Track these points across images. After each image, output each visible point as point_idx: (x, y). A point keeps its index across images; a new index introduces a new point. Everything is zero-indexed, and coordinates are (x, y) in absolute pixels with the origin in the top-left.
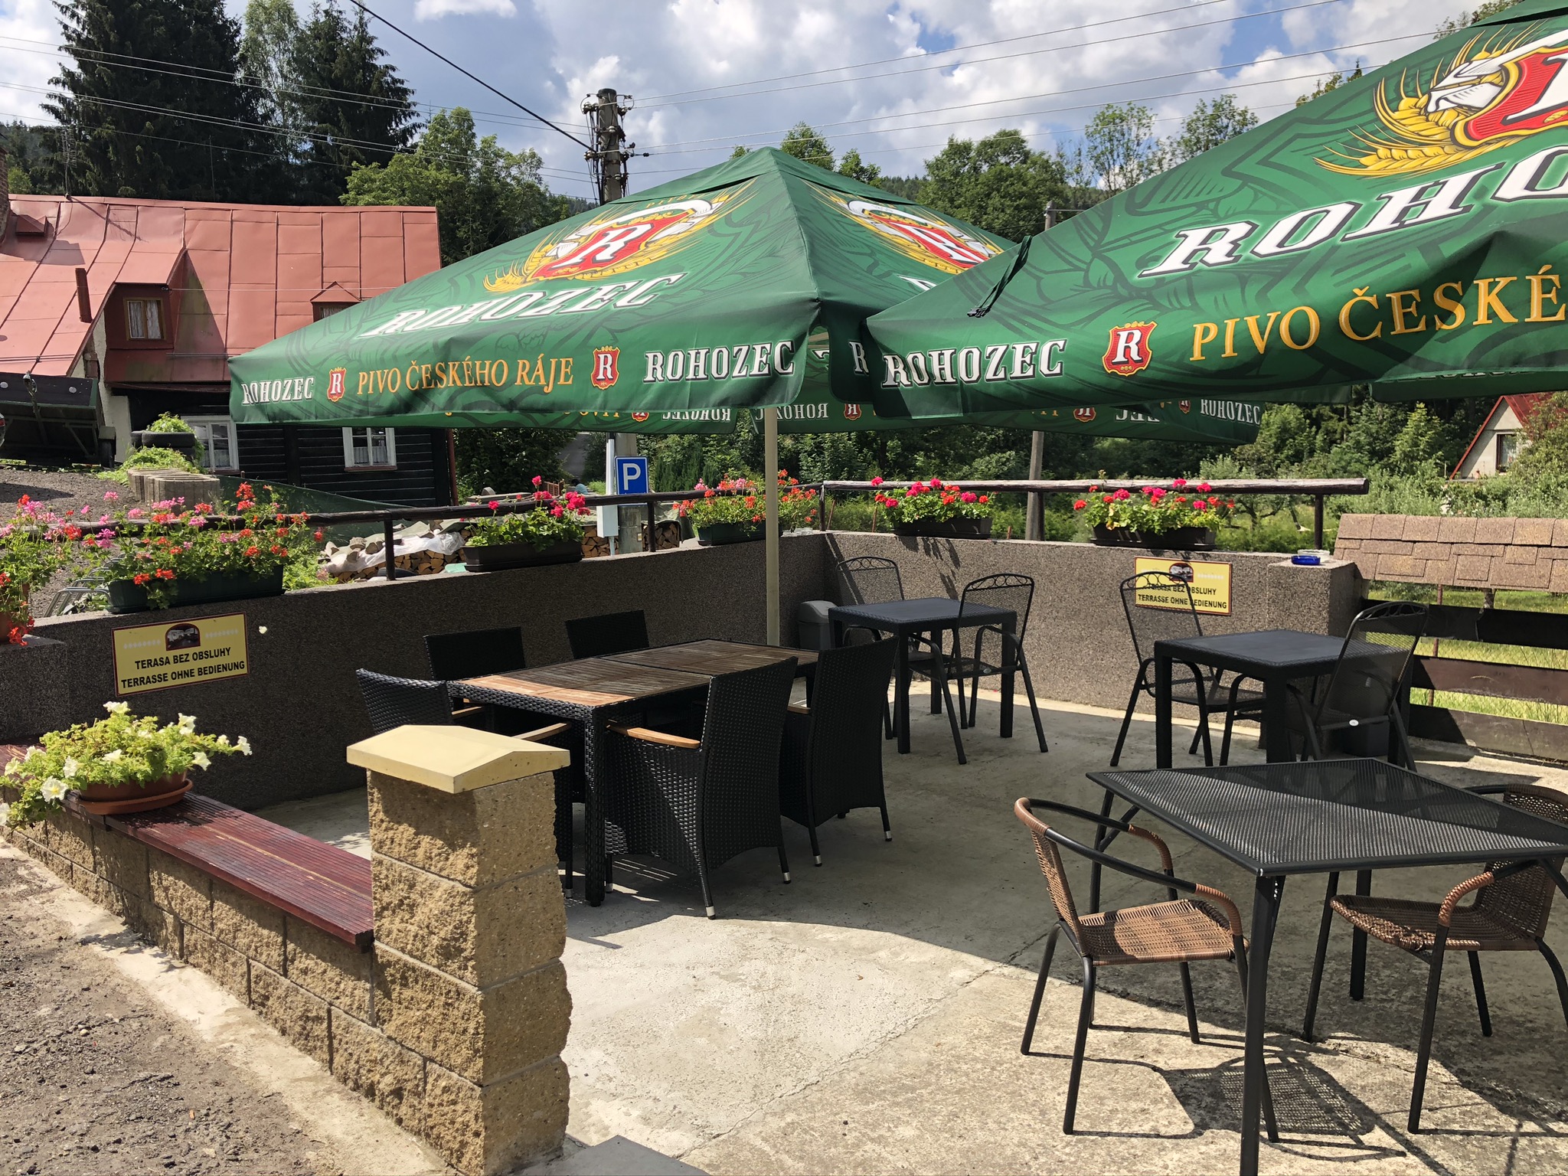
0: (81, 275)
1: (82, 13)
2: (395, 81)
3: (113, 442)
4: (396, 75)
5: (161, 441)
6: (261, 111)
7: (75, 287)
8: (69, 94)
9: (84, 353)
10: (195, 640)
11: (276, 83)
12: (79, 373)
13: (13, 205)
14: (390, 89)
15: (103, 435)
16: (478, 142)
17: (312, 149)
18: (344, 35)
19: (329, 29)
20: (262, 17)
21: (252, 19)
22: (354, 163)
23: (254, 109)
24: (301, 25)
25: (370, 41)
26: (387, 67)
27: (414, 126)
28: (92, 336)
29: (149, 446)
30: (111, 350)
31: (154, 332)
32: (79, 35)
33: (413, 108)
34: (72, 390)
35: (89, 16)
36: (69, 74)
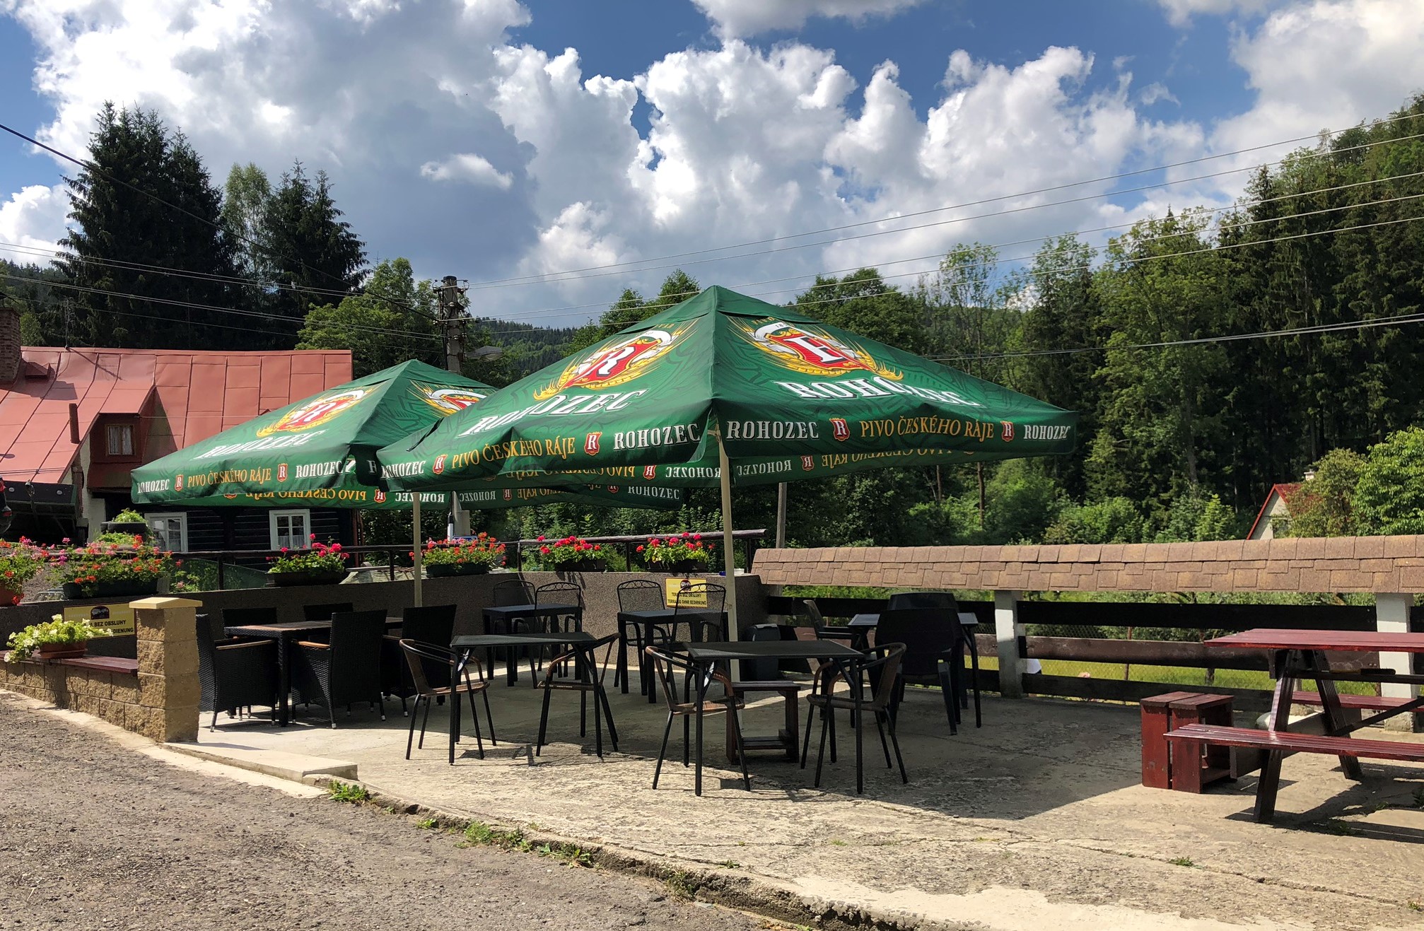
0: (73, 409)
1: (89, 187)
2: (349, 235)
3: (86, 529)
4: (350, 230)
5: (120, 528)
6: (236, 262)
7: (68, 417)
8: (75, 253)
9: (72, 466)
10: (106, 615)
11: (248, 240)
12: (68, 481)
13: (24, 355)
14: (344, 241)
15: (81, 523)
16: (416, 286)
17: (278, 291)
18: (308, 199)
19: (296, 195)
20: (241, 186)
21: (232, 187)
22: (311, 305)
23: (230, 261)
24: (273, 193)
25: (329, 204)
26: (342, 224)
27: (364, 272)
28: (79, 455)
29: (112, 532)
30: (94, 464)
31: (127, 450)
32: (85, 205)
33: (364, 257)
34: (59, 492)
35: (94, 190)
36: (76, 237)
